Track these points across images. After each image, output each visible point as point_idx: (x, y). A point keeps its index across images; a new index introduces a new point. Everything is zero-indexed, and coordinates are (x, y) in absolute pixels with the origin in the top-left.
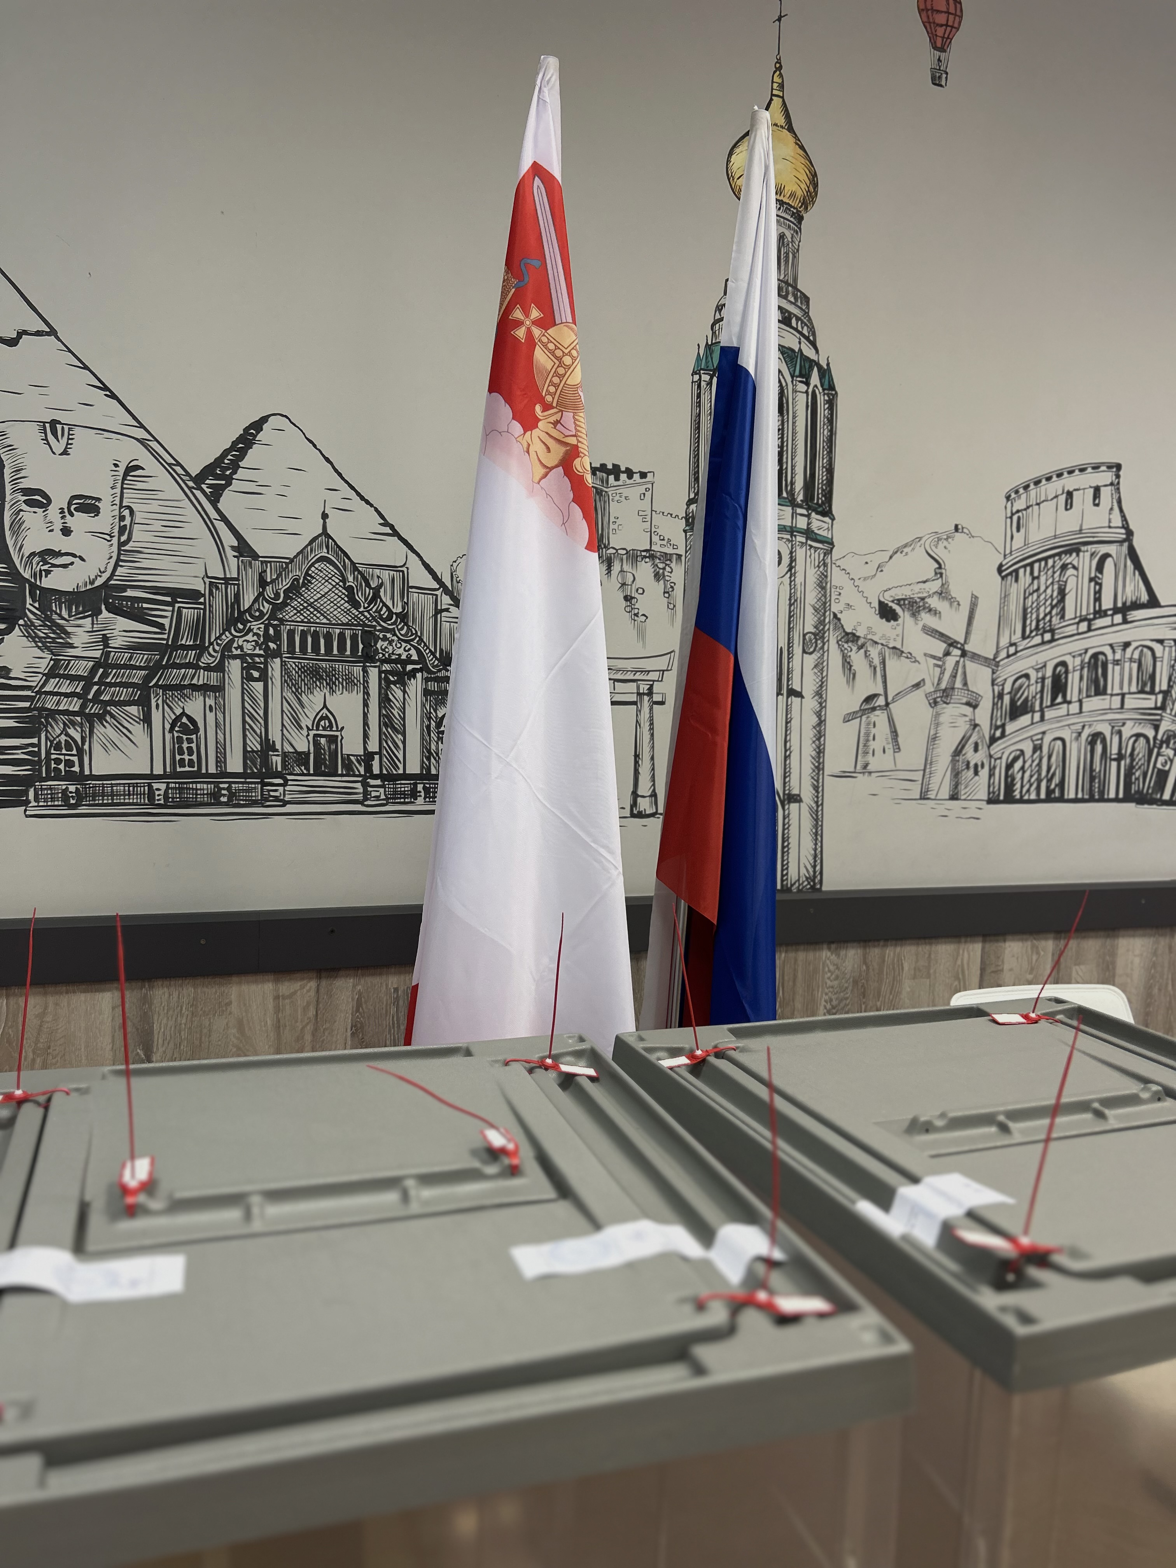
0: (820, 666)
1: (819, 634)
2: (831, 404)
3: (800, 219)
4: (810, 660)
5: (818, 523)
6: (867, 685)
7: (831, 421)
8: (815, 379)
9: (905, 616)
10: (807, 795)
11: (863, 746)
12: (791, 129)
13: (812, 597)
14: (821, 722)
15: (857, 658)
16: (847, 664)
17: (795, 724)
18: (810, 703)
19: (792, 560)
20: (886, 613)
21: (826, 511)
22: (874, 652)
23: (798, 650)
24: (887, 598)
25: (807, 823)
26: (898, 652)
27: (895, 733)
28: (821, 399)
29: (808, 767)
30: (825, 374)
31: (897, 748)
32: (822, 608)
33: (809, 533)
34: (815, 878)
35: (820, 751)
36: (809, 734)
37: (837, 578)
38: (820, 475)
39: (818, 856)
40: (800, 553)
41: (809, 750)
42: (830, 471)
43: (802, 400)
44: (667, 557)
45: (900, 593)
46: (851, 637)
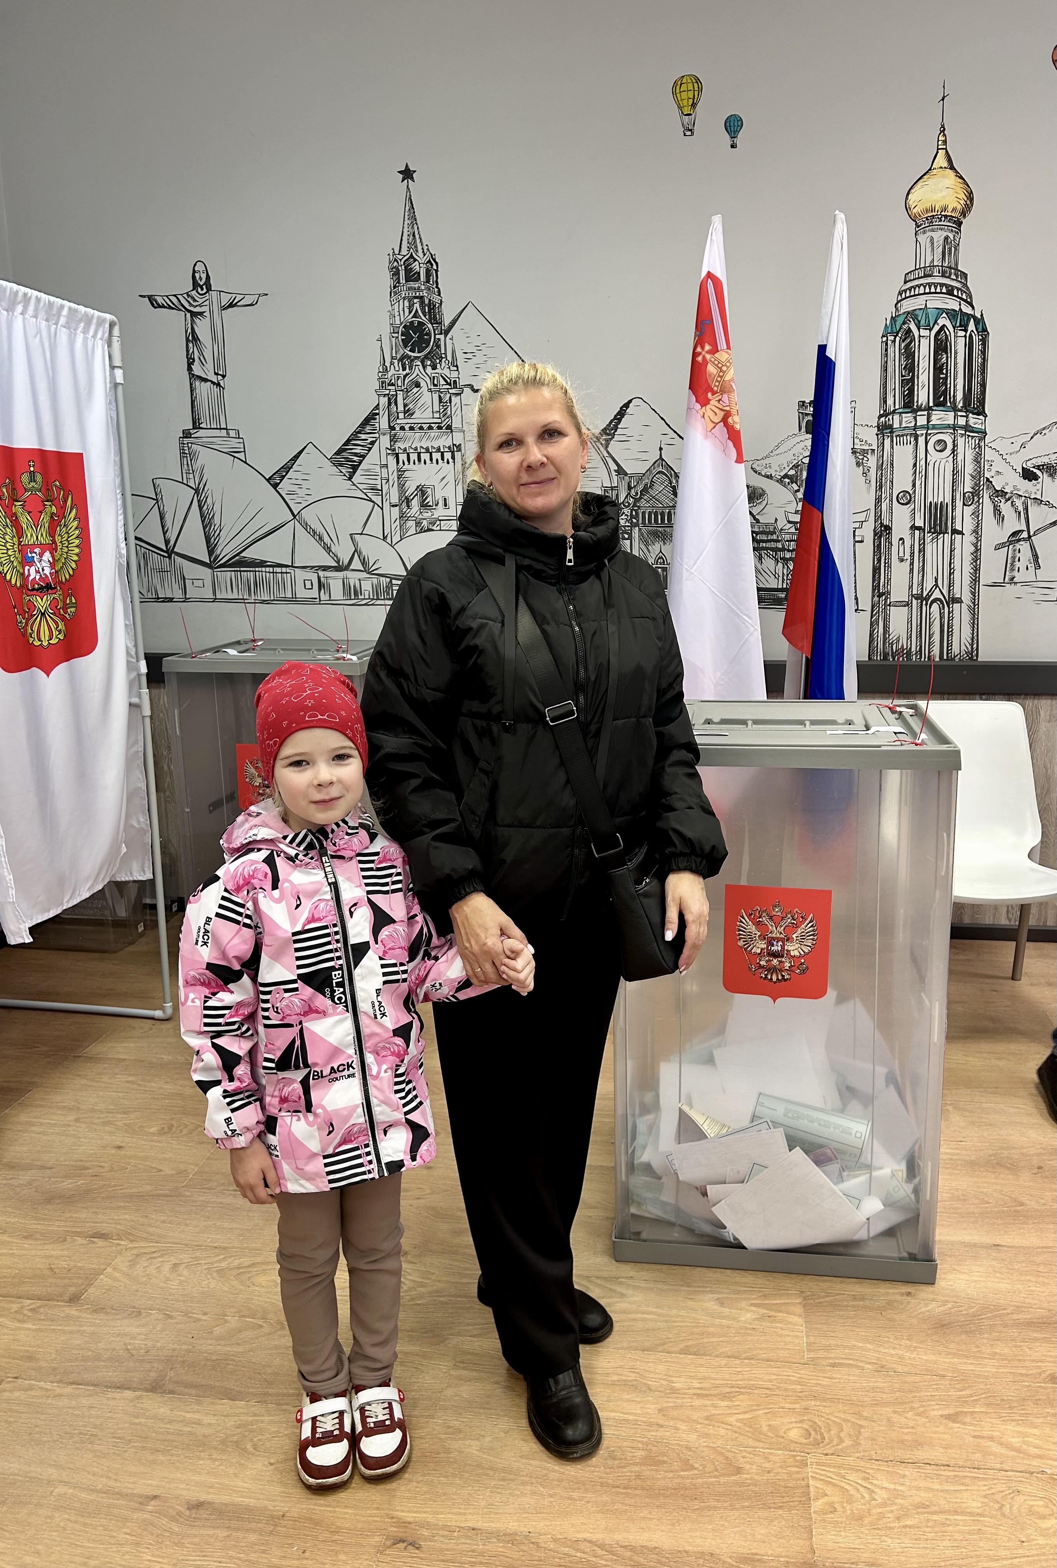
0: (976, 514)
1: (976, 493)
2: (984, 342)
3: (959, 224)
4: (969, 510)
5: (973, 420)
6: (1012, 524)
7: (984, 352)
8: (971, 326)
9: (1044, 477)
10: (967, 598)
11: (1011, 565)
12: (952, 168)
13: (970, 468)
14: (977, 550)
15: (1006, 508)
16: (997, 511)
17: (957, 552)
18: (969, 538)
19: (955, 446)
20: (1028, 475)
21: (981, 411)
22: (1019, 503)
23: (959, 503)
24: (1029, 465)
25: (967, 617)
26: (1038, 501)
27: (1036, 557)
28: (975, 339)
29: (967, 580)
30: (980, 322)
31: (1038, 566)
32: (978, 474)
33: (967, 428)
34: (973, 653)
35: (976, 569)
36: (968, 558)
37: (989, 454)
38: (976, 388)
39: (975, 638)
40: (961, 441)
41: (968, 569)
42: (983, 385)
43: (961, 342)
44: (864, 452)
45: (1039, 462)
46: (1002, 493)
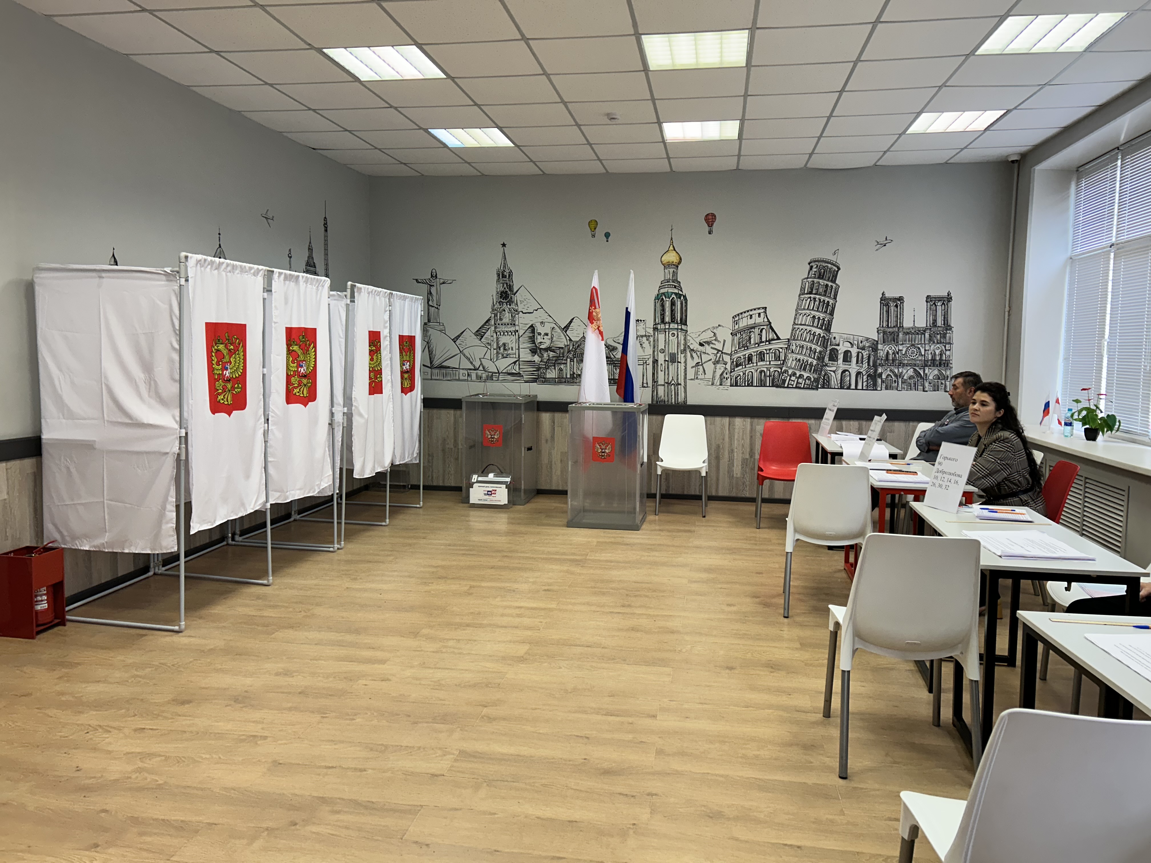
0: (685, 357)
1: (685, 350)
2: (686, 303)
3: (678, 267)
4: (683, 355)
5: (683, 327)
6: (697, 360)
7: (686, 306)
8: (682, 298)
9: (706, 345)
10: (683, 384)
11: (696, 373)
12: (675, 250)
13: (683, 342)
14: (686, 368)
15: (694, 355)
16: (692, 356)
17: (679, 369)
18: (683, 364)
19: (678, 335)
20: (701, 345)
21: (686, 324)
22: (699, 353)
23: (679, 353)
24: (701, 342)
25: (683, 389)
26: (705, 353)
27: (704, 371)
28: (683, 302)
29: (683, 378)
30: (685, 297)
31: (705, 374)
32: (685, 344)
33: (681, 329)
34: (685, 401)
35: (686, 374)
36: (683, 371)
37: (688, 338)
38: (684, 317)
39: (686, 397)
40: (679, 333)
41: (683, 374)
42: (686, 316)
43: (679, 302)
44: (649, 336)
45: (704, 340)
46: (693, 350)
